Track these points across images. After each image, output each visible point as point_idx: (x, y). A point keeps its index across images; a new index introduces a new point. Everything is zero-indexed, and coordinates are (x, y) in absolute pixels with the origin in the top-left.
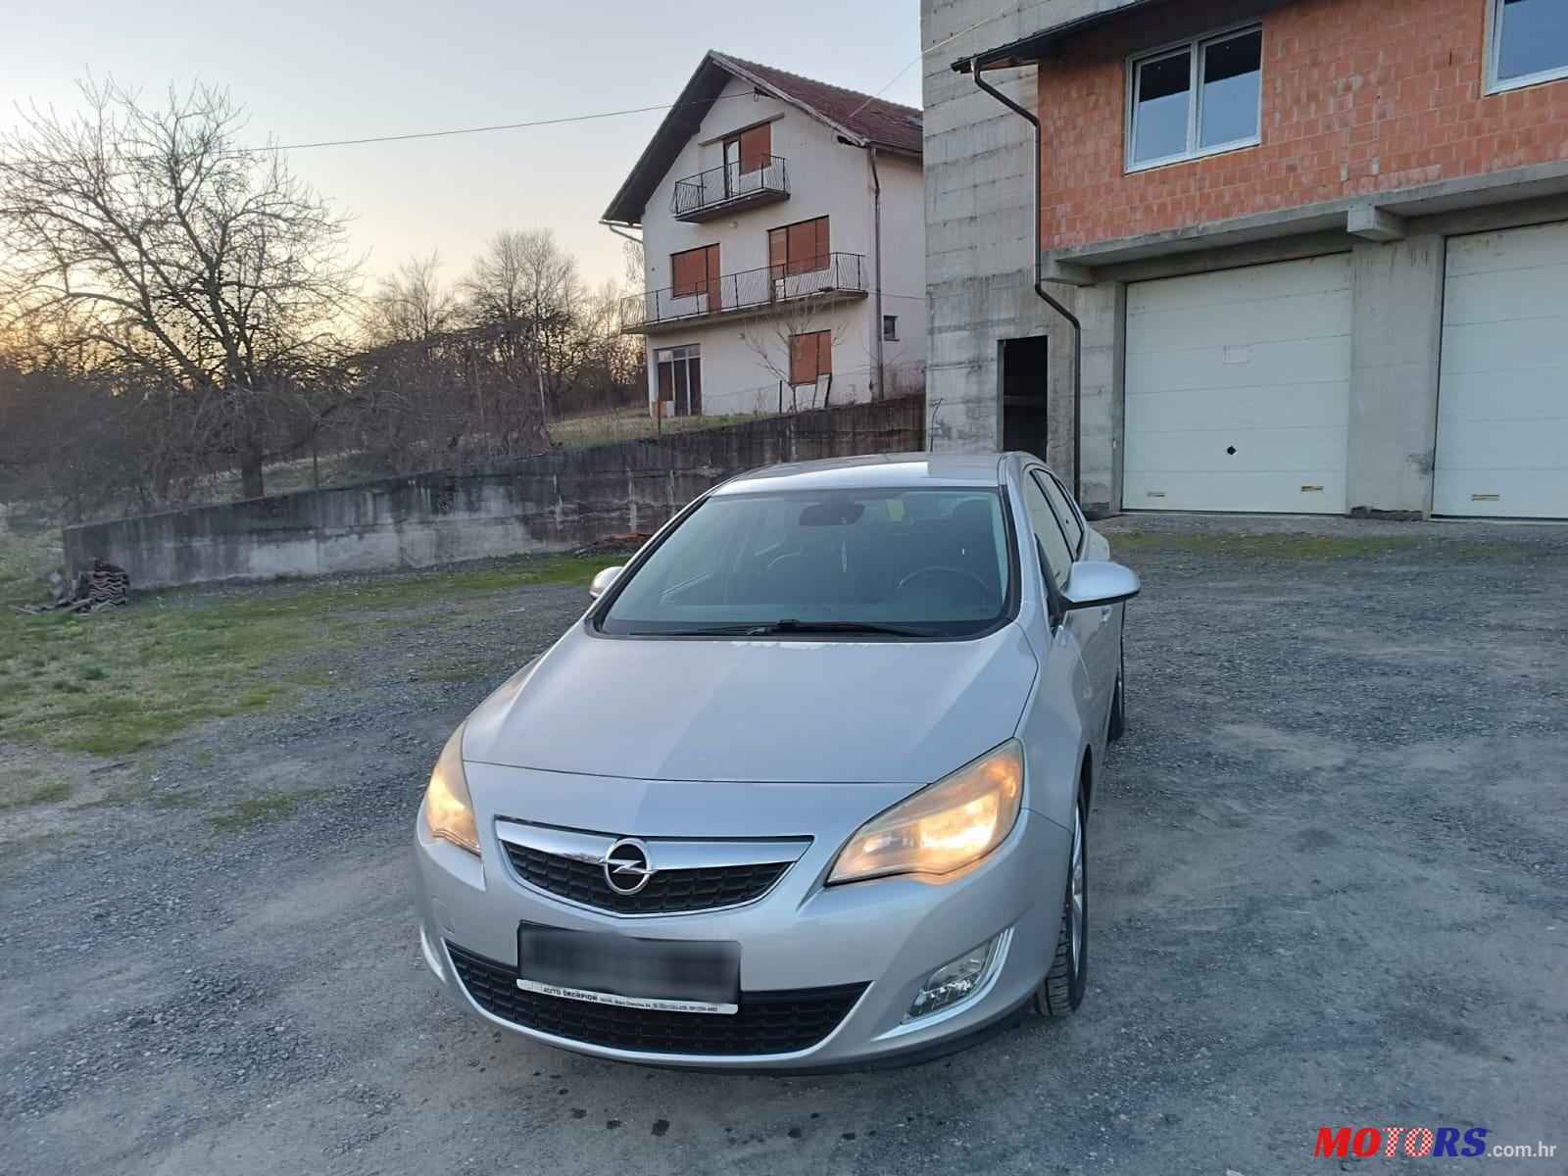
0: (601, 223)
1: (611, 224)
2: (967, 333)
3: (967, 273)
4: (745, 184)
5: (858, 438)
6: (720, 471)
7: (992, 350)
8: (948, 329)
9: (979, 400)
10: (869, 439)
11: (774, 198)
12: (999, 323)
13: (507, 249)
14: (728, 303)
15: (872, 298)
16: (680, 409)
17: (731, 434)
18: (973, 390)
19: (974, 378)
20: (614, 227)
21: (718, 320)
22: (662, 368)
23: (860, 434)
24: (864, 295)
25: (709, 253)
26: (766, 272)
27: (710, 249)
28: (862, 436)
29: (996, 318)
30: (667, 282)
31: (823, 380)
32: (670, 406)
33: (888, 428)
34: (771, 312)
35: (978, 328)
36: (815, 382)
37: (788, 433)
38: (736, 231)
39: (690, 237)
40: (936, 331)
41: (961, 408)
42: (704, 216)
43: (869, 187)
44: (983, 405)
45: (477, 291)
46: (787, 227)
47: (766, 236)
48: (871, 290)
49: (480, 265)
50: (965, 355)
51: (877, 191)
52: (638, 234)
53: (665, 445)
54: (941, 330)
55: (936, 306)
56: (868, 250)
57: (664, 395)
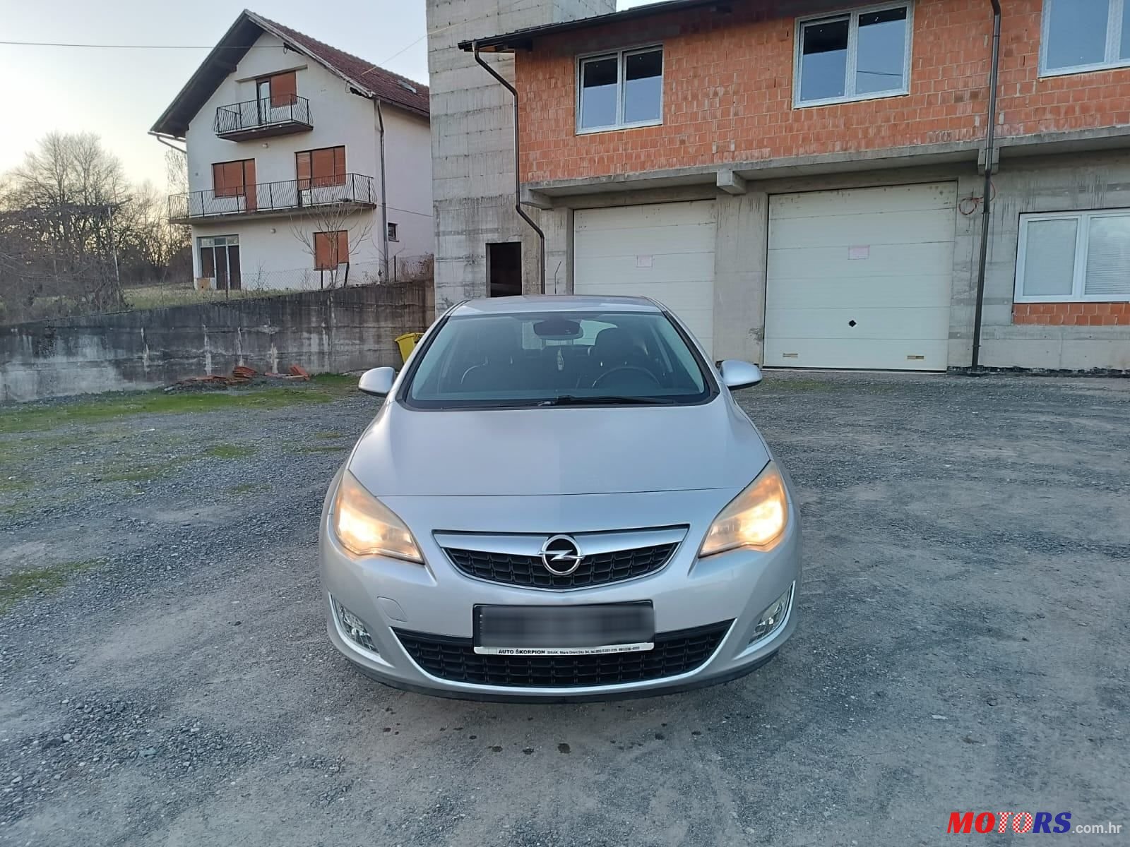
0: (150, 133)
1: (158, 136)
2: (464, 236)
3: (463, 194)
4: (282, 115)
5: (380, 309)
6: (277, 329)
7: (482, 250)
8: (450, 233)
9: (473, 284)
10: (388, 311)
11: (301, 129)
12: (487, 231)
13: (57, 148)
14: (263, 203)
15: (379, 209)
16: (221, 284)
17: (286, 301)
18: (469, 278)
19: (469, 269)
20: (161, 138)
21: (254, 217)
22: (205, 252)
23: (381, 306)
24: (375, 206)
25: (246, 167)
26: (295, 184)
27: (246, 163)
28: (383, 308)
29: (484, 227)
30: (209, 185)
31: (342, 268)
32: (213, 281)
33: (401, 303)
34: (299, 214)
35: (472, 234)
36: (336, 268)
37: (328, 303)
38: (269, 149)
39: (230, 152)
40: (441, 234)
41: (460, 289)
42: (242, 137)
43: (376, 128)
44: (476, 288)
46: (310, 151)
47: (293, 156)
48: (379, 203)
49: (31, 160)
50: (463, 253)
51: (382, 131)
52: (183, 146)
53: (234, 308)
54: (445, 233)
55: (441, 216)
56: (375, 173)
57: (206, 272)
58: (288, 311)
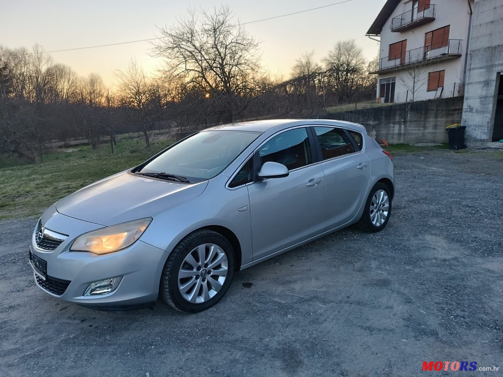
0: (366, 35)
1: (369, 36)
2: (484, 70)
3: (487, 45)
4: (418, 16)
5: (438, 112)
7: (494, 77)
8: (476, 68)
9: (486, 97)
10: (444, 112)
11: (429, 21)
12: (499, 65)
13: (339, 47)
14: (407, 61)
15: (463, 57)
16: (386, 101)
18: (484, 93)
19: (485, 88)
20: (370, 37)
21: (403, 68)
22: (382, 86)
23: (440, 110)
25: (403, 43)
27: (403, 42)
28: (440, 111)
29: (497, 63)
30: (387, 55)
31: (440, 89)
32: (383, 99)
33: (453, 108)
35: (489, 68)
36: (436, 90)
37: (407, 109)
38: (413, 34)
39: (396, 38)
40: (471, 69)
41: (478, 100)
42: (403, 30)
43: (468, 13)
44: (487, 99)
45: (328, 62)
46: (433, 31)
47: (424, 35)
48: (464, 54)
49: (330, 53)
50: (482, 79)
51: (471, 13)
52: (379, 38)
54: (474, 69)
55: (473, 59)
56: (464, 37)
57: (381, 96)
58: (384, 114)
